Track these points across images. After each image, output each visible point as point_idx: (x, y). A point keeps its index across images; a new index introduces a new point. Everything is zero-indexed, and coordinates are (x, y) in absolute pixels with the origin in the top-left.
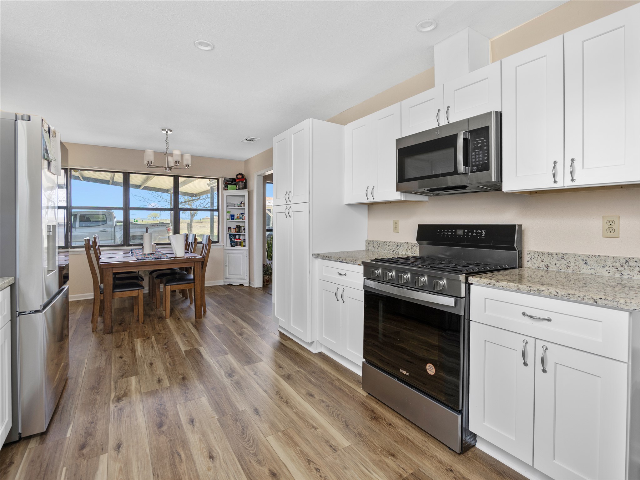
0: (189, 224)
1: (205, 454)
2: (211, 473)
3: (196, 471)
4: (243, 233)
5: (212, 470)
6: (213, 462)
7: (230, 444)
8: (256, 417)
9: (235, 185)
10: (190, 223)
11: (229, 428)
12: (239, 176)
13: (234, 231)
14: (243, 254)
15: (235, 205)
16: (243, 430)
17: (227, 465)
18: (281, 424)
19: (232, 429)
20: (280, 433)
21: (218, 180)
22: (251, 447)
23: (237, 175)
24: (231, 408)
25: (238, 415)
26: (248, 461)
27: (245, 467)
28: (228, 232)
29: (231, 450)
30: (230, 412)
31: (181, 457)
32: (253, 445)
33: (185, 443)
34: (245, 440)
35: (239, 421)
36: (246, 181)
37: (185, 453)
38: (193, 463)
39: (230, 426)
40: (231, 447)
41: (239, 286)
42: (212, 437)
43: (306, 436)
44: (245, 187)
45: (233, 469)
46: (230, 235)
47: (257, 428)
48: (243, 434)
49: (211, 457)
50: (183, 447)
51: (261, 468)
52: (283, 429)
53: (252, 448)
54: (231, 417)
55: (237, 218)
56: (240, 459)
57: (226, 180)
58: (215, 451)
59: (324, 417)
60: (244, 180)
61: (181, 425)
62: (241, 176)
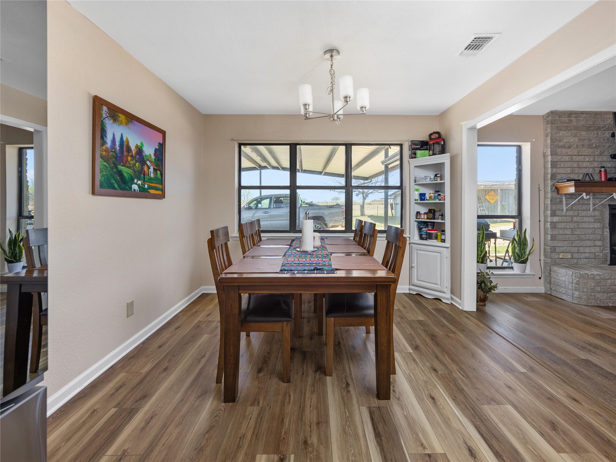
0: (361, 206)
4: (440, 221)
9: (427, 149)
10: (363, 205)
12: (434, 135)
13: (426, 217)
14: (440, 253)
15: (427, 180)
21: (401, 145)
23: (431, 135)
28: (417, 218)
36: (444, 142)
41: (434, 300)
44: (443, 151)
46: (420, 223)
55: (430, 198)
57: (414, 144)
60: (441, 141)
62: (437, 136)
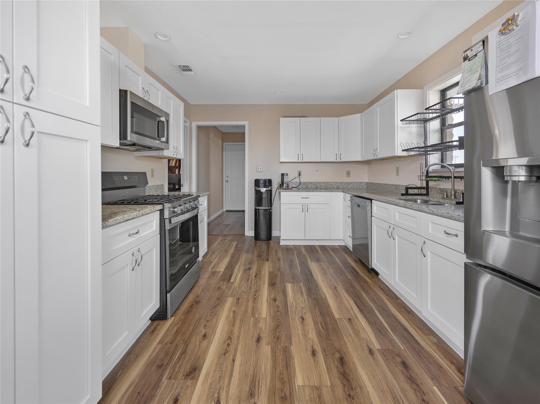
1: (306, 322)
2: (304, 311)
3: (312, 315)
5: (303, 312)
6: (302, 316)
7: (289, 322)
8: (262, 335)
11: (286, 334)
16: (277, 328)
17: (295, 312)
18: (250, 322)
19: (284, 331)
20: (256, 316)
22: (278, 316)
24: (277, 354)
25: (274, 342)
26: (283, 310)
27: (286, 307)
29: (290, 318)
30: (279, 348)
31: (322, 325)
32: (277, 316)
33: (319, 334)
34: (279, 321)
35: (276, 337)
37: (319, 327)
38: (314, 319)
39: (285, 335)
40: (289, 320)
42: (300, 331)
43: (244, 309)
45: (293, 309)
47: (267, 325)
48: (279, 325)
49: (303, 319)
50: (320, 331)
51: (279, 304)
52: (252, 319)
53: (278, 314)
54: (280, 343)
56: (287, 312)
58: (300, 321)
59: (221, 315)
61: (323, 352)
